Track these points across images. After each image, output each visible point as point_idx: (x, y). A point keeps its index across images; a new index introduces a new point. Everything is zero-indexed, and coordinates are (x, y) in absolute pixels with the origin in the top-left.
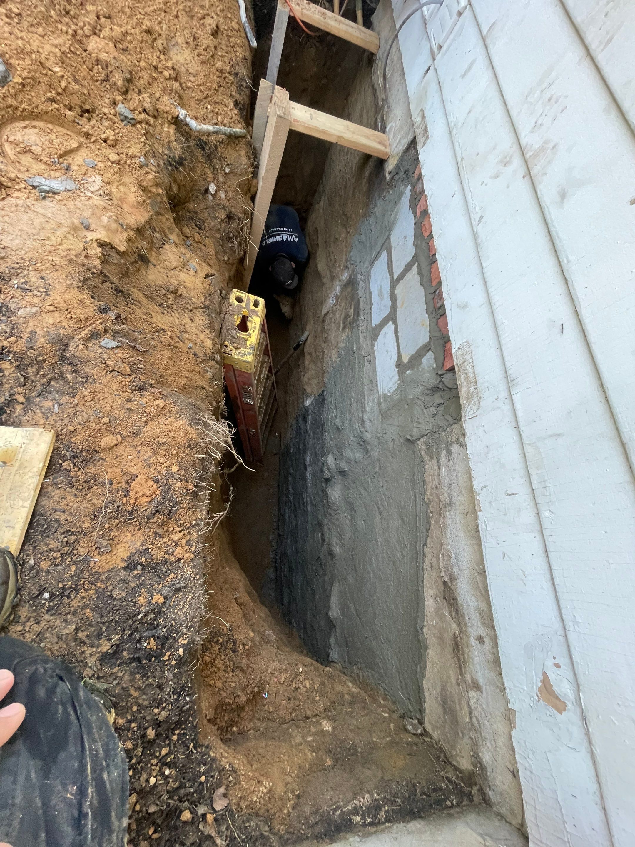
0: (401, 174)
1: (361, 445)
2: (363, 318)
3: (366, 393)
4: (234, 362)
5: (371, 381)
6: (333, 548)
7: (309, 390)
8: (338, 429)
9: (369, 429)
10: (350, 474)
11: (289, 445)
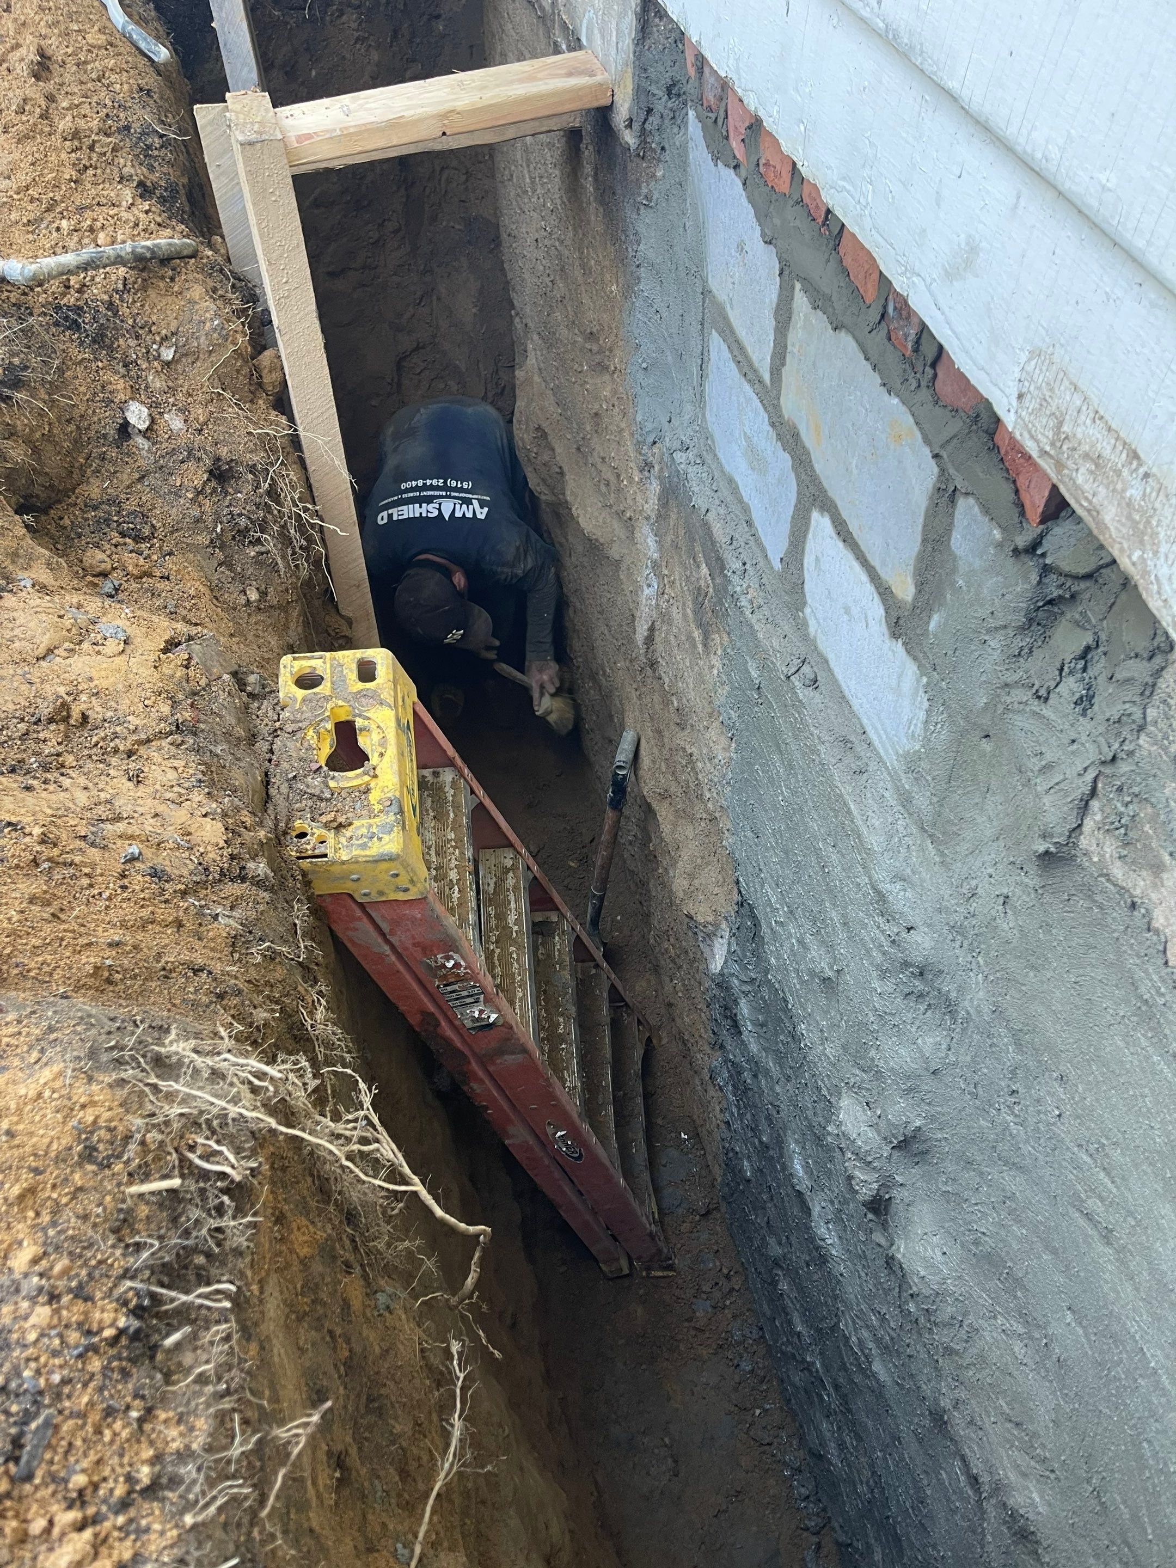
0: (662, 104)
1: (921, 996)
2: (737, 565)
3: (846, 790)
4: (345, 877)
5: (846, 741)
6: (1017, 1500)
7: (703, 914)
8: (827, 980)
9: (914, 917)
10: (940, 1136)
11: (731, 1155)
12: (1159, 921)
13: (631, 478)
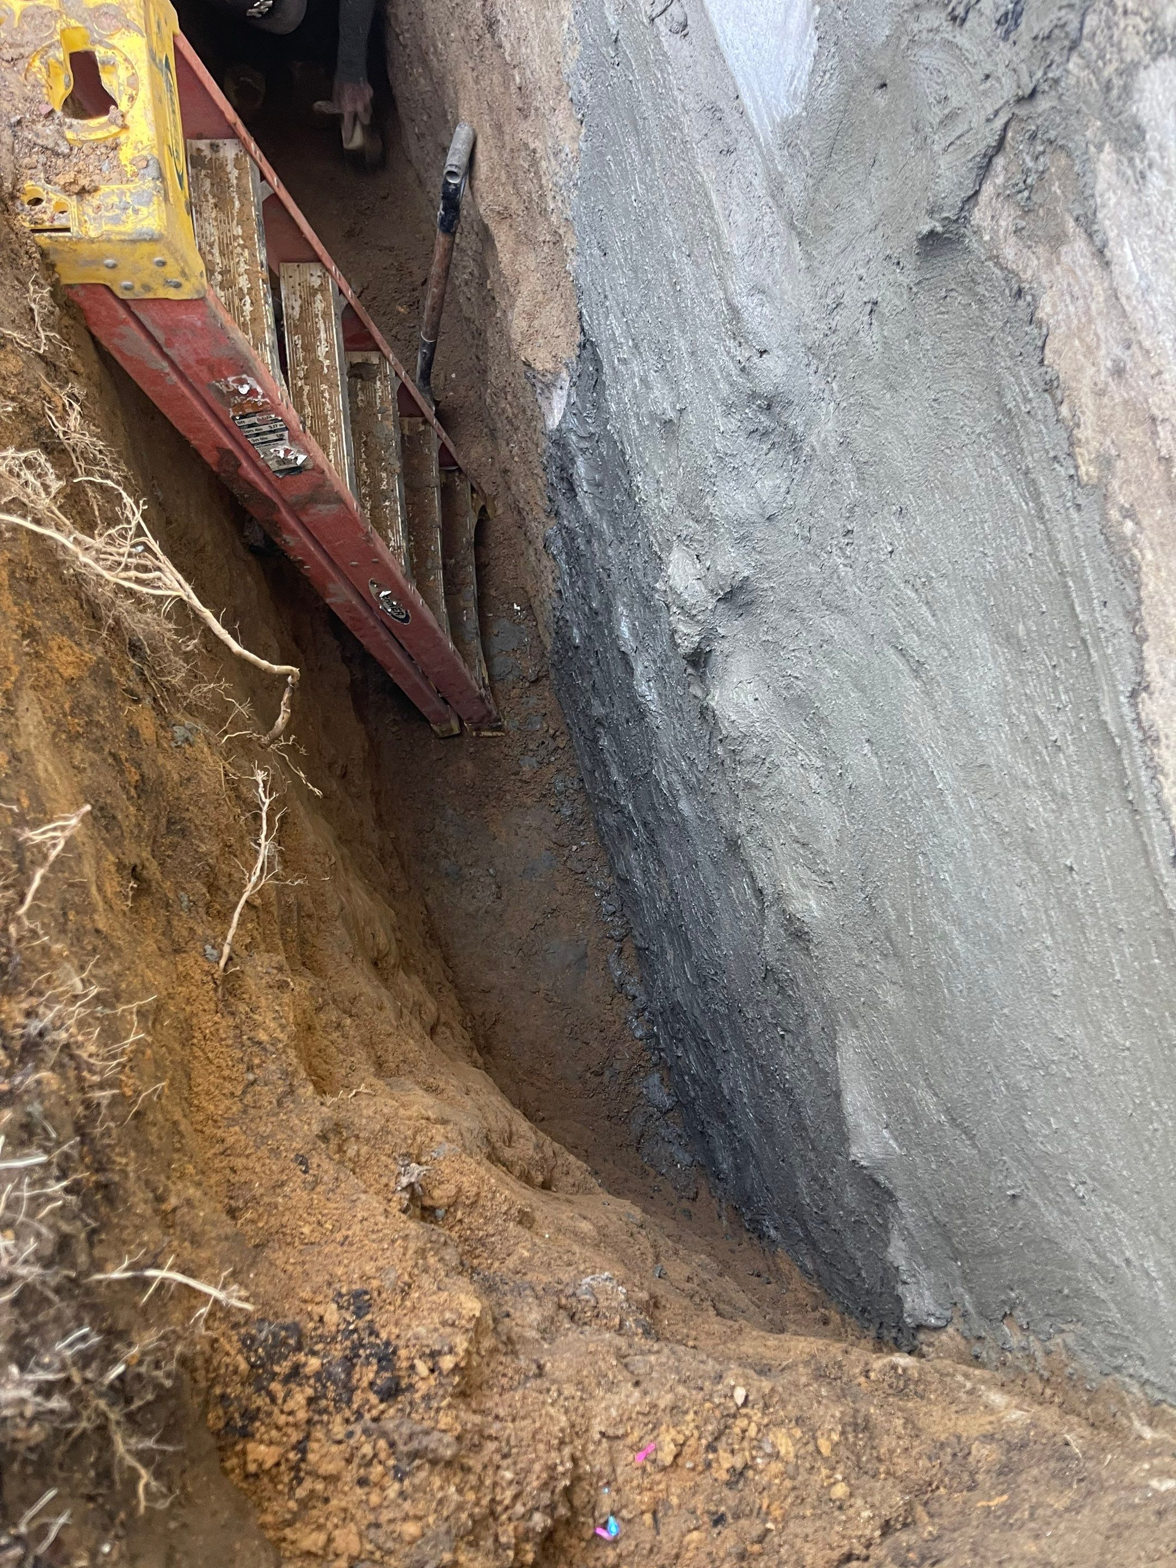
1: (765, 434)
3: (708, 176)
4: (95, 261)
5: (714, 109)
6: (795, 907)
7: (542, 360)
9: (768, 338)
10: (766, 585)
11: (561, 623)
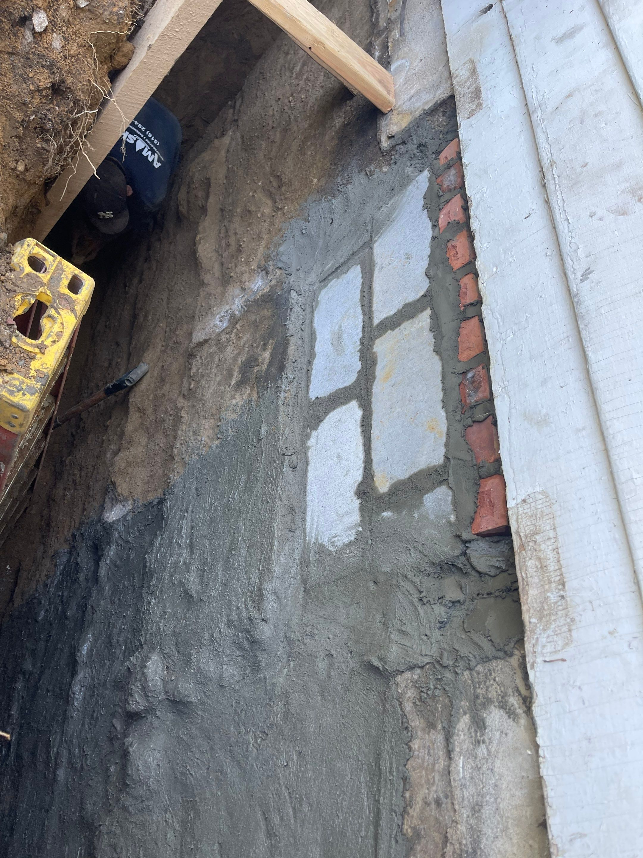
3: (277, 533)
5: (292, 509)
7: (123, 488)
10: (200, 713)
11: (36, 601)
12: (416, 745)
13: (248, 263)
